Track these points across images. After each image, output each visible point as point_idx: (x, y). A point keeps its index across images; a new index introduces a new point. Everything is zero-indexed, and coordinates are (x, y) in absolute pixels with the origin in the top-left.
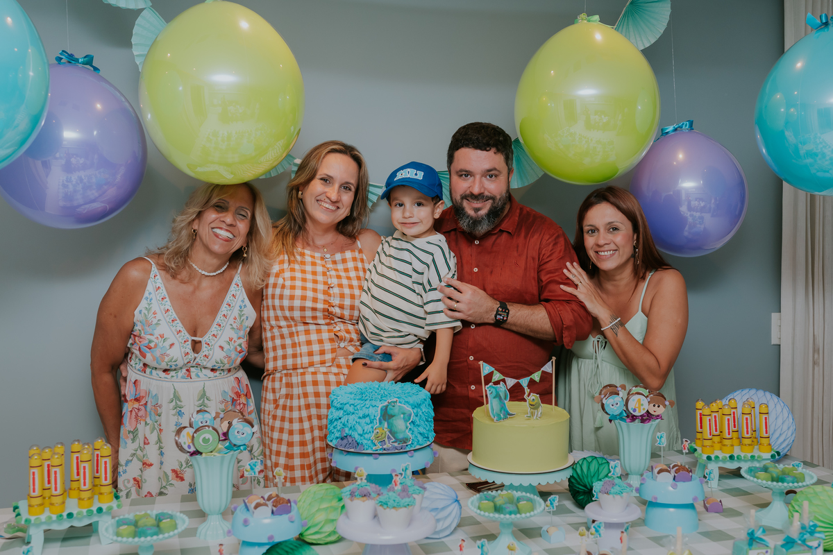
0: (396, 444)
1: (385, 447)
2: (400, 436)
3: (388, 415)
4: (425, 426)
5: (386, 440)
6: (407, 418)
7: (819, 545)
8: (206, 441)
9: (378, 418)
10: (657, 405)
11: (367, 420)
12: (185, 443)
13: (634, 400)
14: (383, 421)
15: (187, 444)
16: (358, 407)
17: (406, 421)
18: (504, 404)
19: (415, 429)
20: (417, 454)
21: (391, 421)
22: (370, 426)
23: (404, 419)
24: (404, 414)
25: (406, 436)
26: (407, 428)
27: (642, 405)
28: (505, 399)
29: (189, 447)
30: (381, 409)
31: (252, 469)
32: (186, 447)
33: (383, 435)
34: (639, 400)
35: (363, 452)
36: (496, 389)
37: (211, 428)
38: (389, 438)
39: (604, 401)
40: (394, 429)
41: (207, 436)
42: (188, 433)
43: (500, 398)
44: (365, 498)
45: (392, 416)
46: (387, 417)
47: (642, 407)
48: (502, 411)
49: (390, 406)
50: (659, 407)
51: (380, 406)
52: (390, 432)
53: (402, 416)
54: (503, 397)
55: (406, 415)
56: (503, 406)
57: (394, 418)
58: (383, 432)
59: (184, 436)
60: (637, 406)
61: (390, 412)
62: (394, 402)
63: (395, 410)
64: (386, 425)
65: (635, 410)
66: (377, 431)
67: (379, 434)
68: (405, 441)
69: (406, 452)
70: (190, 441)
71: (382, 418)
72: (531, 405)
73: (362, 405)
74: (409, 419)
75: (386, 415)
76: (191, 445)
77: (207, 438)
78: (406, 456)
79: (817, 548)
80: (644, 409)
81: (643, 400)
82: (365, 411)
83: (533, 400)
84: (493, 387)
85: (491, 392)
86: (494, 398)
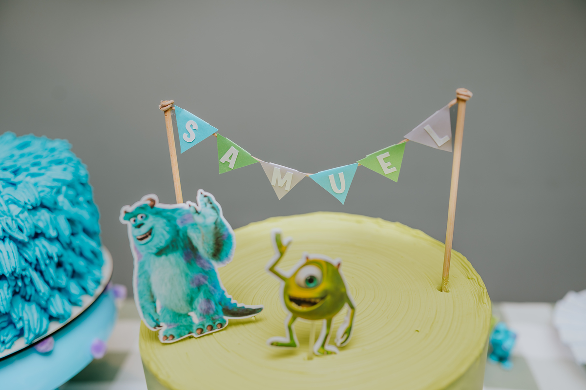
83: (311, 280)
84: (159, 213)
85: (144, 230)
86: (160, 253)
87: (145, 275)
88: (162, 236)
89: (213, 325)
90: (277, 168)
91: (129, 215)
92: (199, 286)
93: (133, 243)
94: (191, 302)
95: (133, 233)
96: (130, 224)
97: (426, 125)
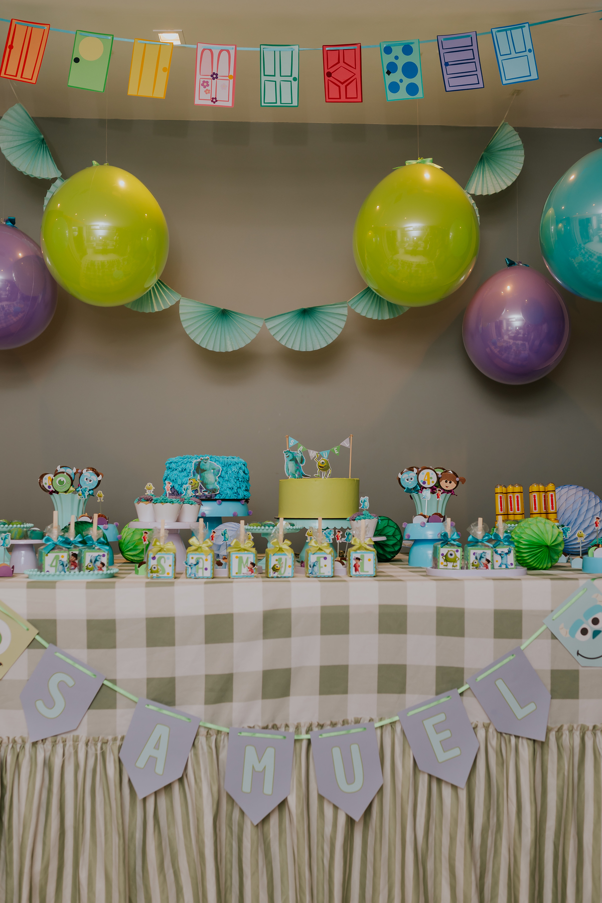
0: (206, 493)
1: (197, 494)
2: (210, 487)
3: (201, 469)
4: (234, 483)
5: (199, 489)
6: (216, 473)
7: (510, 552)
8: (61, 482)
9: (192, 472)
10: (448, 481)
11: (185, 473)
12: (46, 484)
13: (423, 474)
14: (197, 474)
16: (180, 463)
17: (214, 474)
18: (300, 466)
19: (225, 484)
20: (224, 503)
21: (203, 474)
22: (187, 478)
23: (214, 473)
24: (213, 469)
25: (215, 488)
26: (216, 481)
27: (431, 478)
28: (302, 462)
29: (49, 487)
30: (195, 464)
31: (83, 493)
32: (46, 487)
33: (196, 485)
34: (428, 474)
36: (293, 454)
38: (201, 488)
39: (400, 476)
40: (205, 481)
41: (62, 479)
42: (49, 477)
43: (296, 462)
44: (147, 502)
45: (204, 471)
46: (200, 471)
47: (431, 481)
48: (298, 472)
49: (202, 463)
50: (450, 483)
51: (194, 461)
52: (202, 483)
53: (212, 471)
54: (299, 461)
55: (215, 470)
56: (298, 468)
57: (205, 472)
58: (197, 482)
59: (46, 479)
60: (426, 479)
61: (202, 467)
62: (206, 460)
63: (206, 466)
64: (199, 477)
65: (424, 483)
68: (214, 490)
69: (216, 500)
70: (50, 483)
71: (195, 471)
72: (321, 467)
73: (182, 462)
74: (218, 474)
75: (199, 469)
76: (51, 486)
77: (62, 480)
78: (215, 504)
79: (507, 554)
80: (433, 482)
81: (432, 474)
82: (183, 466)
83: (323, 463)
84: (290, 452)
85: (288, 455)
86: (290, 461)
87: (287, 465)
88: (291, 457)
89: (300, 478)
90: (312, 451)
91: (285, 452)
92: (298, 469)
93: (285, 458)
94: (296, 472)
95: (285, 456)
96: (285, 454)
97: (344, 442)
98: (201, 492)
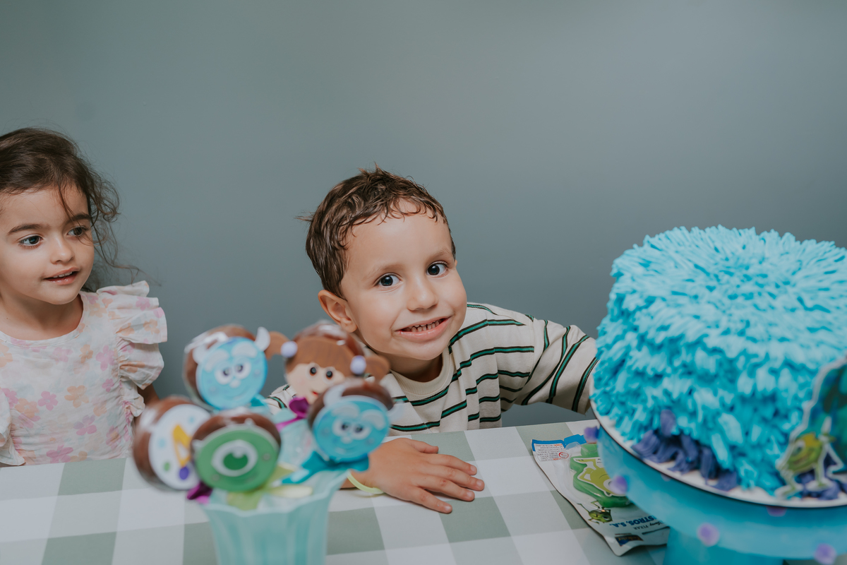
1: (812, 486)
5: (819, 468)
9: (806, 407)
12: (167, 467)
14: (823, 416)
15: (176, 468)
21: (843, 411)
29: (184, 473)
30: (824, 377)
32: (172, 476)
33: (812, 457)
35: (737, 493)
37: (249, 424)
38: (828, 462)
41: (239, 447)
42: (178, 431)
46: (836, 403)
52: (837, 444)
58: (816, 446)
64: (827, 424)
66: (800, 443)
67: (803, 453)
71: (820, 407)
77: (238, 454)
82: (764, 381)
98: (826, 476)
